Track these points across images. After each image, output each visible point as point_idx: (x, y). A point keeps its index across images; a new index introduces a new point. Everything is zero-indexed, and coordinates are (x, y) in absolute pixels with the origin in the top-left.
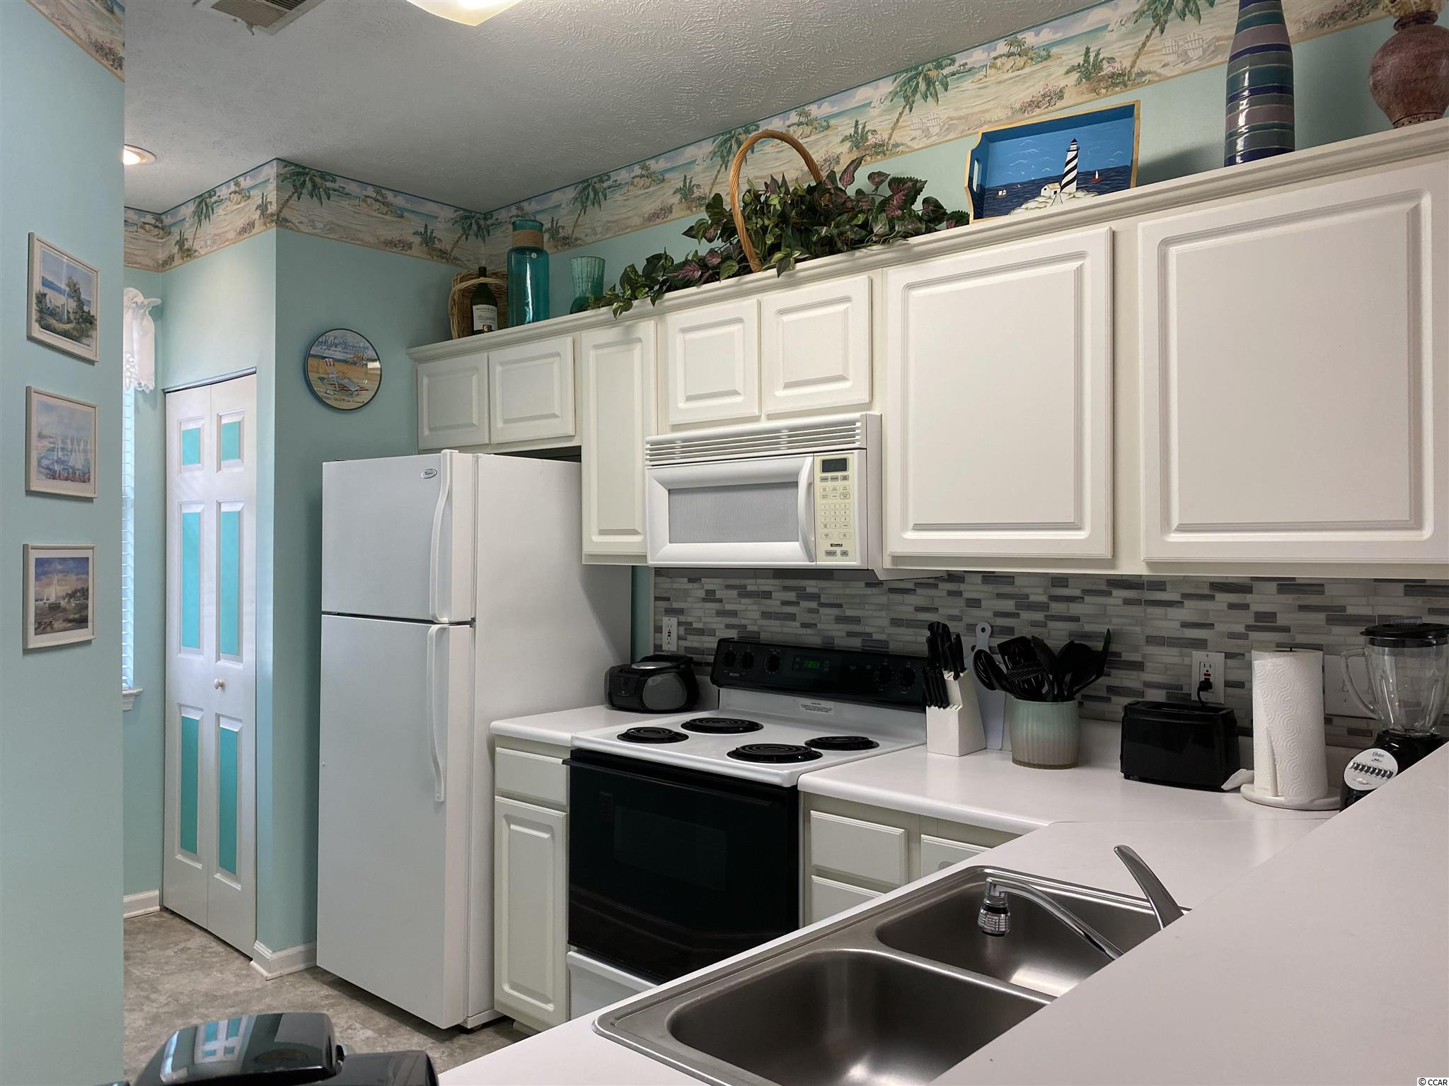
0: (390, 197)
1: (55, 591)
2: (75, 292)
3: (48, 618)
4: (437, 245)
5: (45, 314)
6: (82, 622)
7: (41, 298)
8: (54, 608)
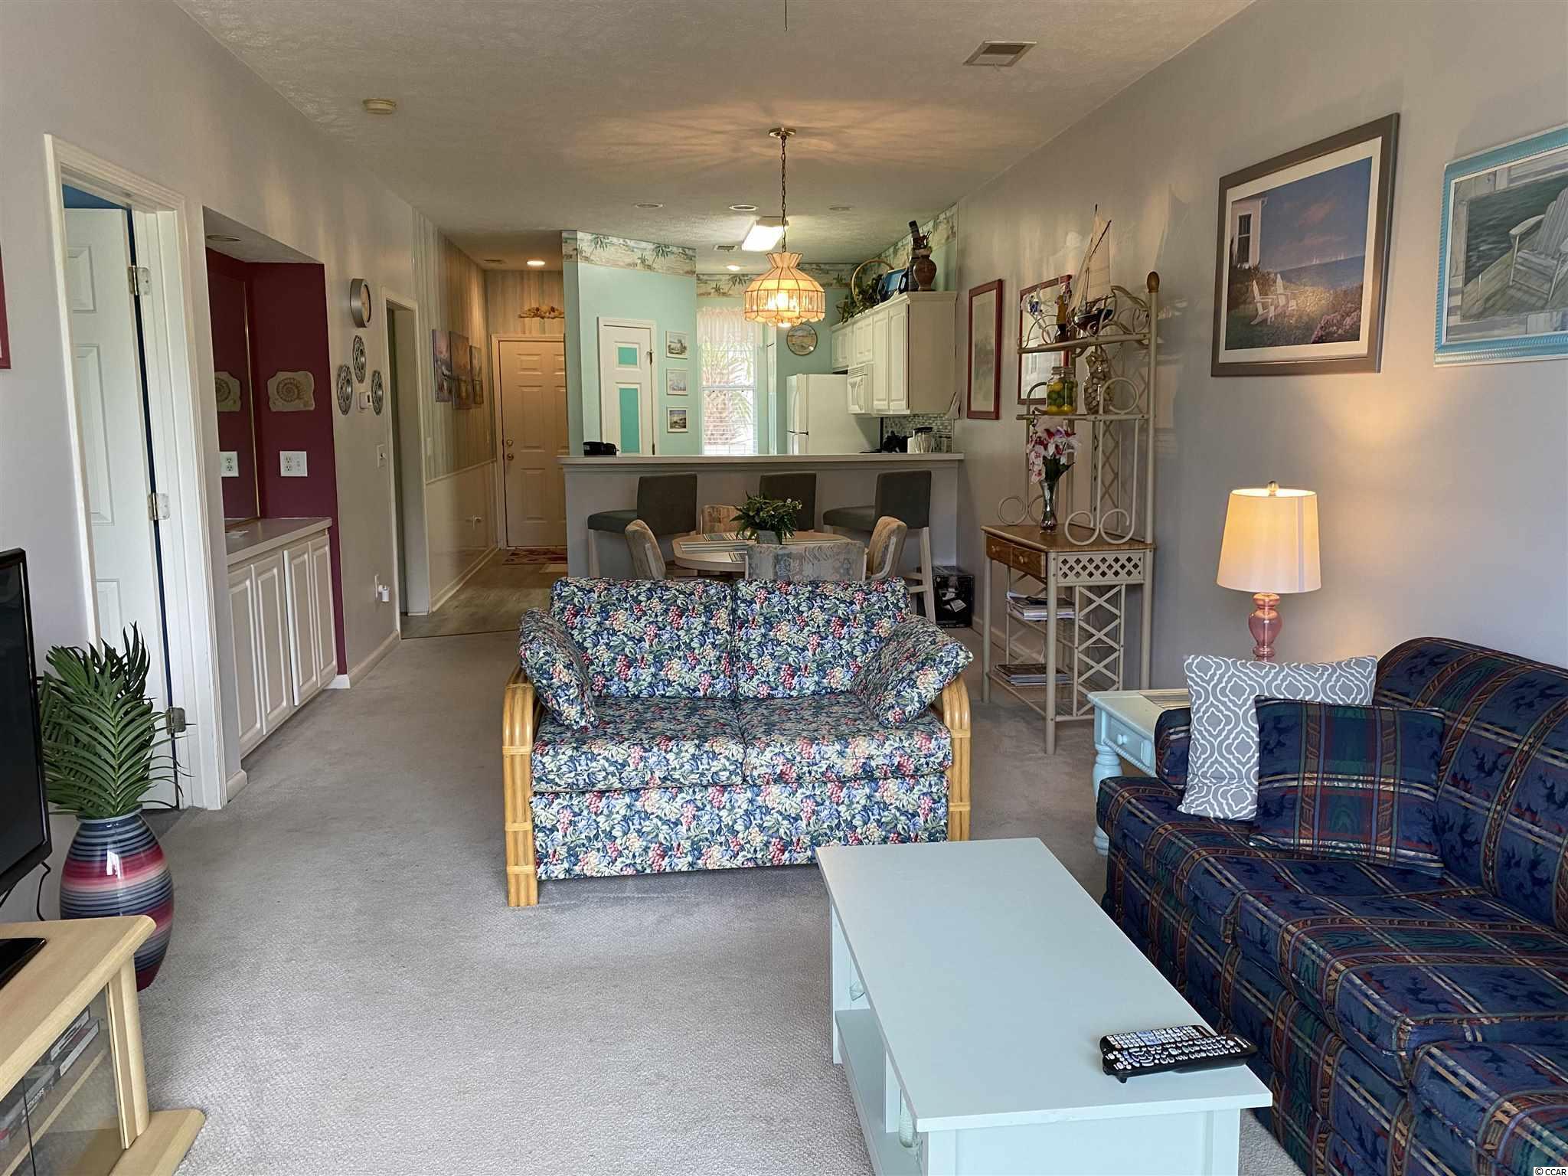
0: (822, 266)
1: (676, 418)
2: (680, 342)
3: (674, 424)
4: (844, 282)
5: (671, 350)
6: (685, 427)
7: (669, 346)
8: (676, 422)
